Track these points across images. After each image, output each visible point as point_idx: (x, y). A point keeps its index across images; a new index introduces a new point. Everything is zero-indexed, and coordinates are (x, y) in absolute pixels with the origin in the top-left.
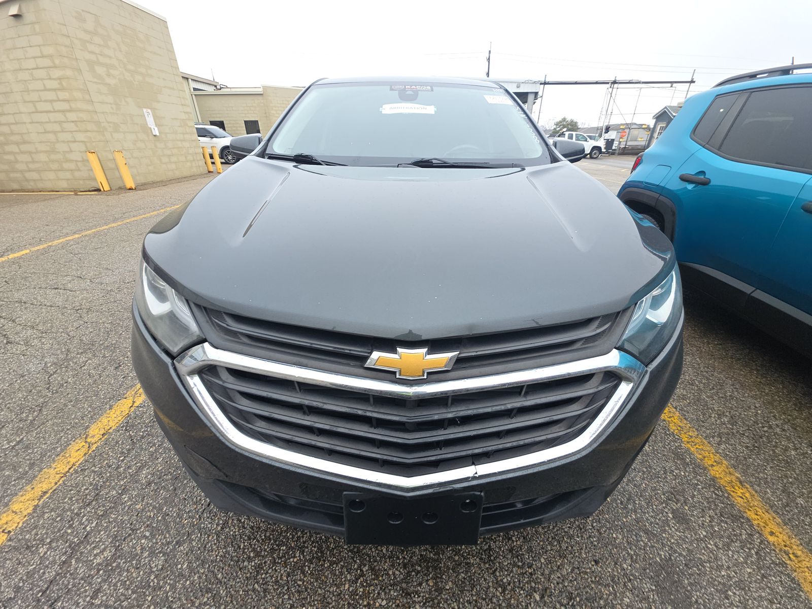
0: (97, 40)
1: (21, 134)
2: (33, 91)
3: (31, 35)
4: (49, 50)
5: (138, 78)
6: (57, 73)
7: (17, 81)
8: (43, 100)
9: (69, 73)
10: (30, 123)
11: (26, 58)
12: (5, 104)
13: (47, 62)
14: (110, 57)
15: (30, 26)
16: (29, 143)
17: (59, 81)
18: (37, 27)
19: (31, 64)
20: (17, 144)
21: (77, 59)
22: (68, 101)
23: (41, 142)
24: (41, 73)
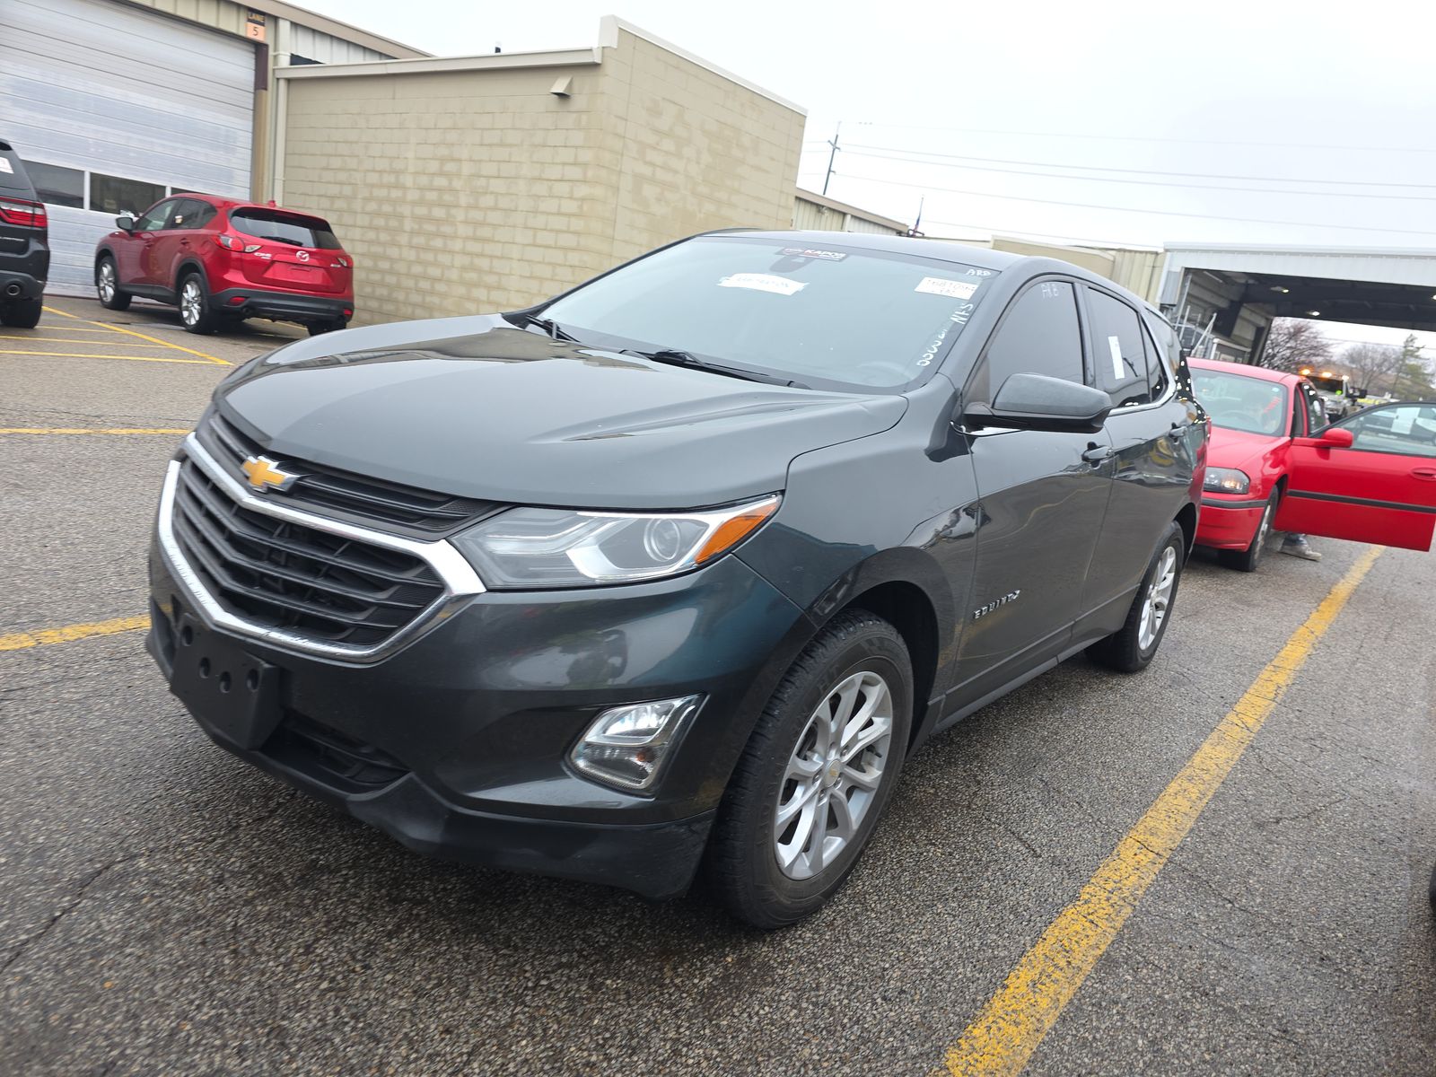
0: (668, 145)
1: (499, 274)
2: (543, 213)
3: (572, 129)
4: (587, 156)
5: (709, 207)
6: (582, 191)
7: (529, 196)
8: (549, 228)
9: (598, 191)
10: (519, 260)
11: (553, 163)
12: (500, 226)
13: (575, 173)
14: (676, 172)
15: (574, 115)
16: (505, 289)
17: (580, 203)
18: (584, 117)
19: (555, 172)
20: (489, 288)
21: (620, 172)
22: (579, 233)
23: (518, 291)
24: (562, 188)
